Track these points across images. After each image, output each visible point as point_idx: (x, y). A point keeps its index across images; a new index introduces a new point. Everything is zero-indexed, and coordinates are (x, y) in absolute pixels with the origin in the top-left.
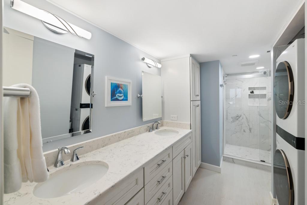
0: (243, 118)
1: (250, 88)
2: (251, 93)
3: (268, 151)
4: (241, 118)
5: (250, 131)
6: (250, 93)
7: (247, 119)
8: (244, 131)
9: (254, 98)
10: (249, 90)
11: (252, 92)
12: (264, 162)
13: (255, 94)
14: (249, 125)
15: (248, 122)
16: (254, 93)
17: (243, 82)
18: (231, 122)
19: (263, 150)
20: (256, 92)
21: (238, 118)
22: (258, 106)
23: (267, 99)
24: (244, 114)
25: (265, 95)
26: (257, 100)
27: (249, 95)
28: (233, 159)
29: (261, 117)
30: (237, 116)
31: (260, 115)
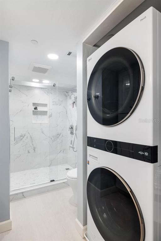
0: (27, 138)
1: (34, 104)
3: (49, 166)
4: (25, 137)
5: (34, 150)
6: (34, 110)
7: (31, 137)
8: (29, 152)
10: (33, 106)
11: (36, 108)
12: (53, 181)
13: (38, 110)
14: (33, 144)
15: (32, 142)
17: (27, 96)
18: (14, 144)
19: (45, 167)
20: (39, 109)
21: (22, 137)
22: (41, 123)
23: (48, 116)
24: (29, 133)
25: (46, 112)
27: (33, 111)
28: (22, 193)
29: (43, 134)
30: (21, 136)
31: (43, 132)
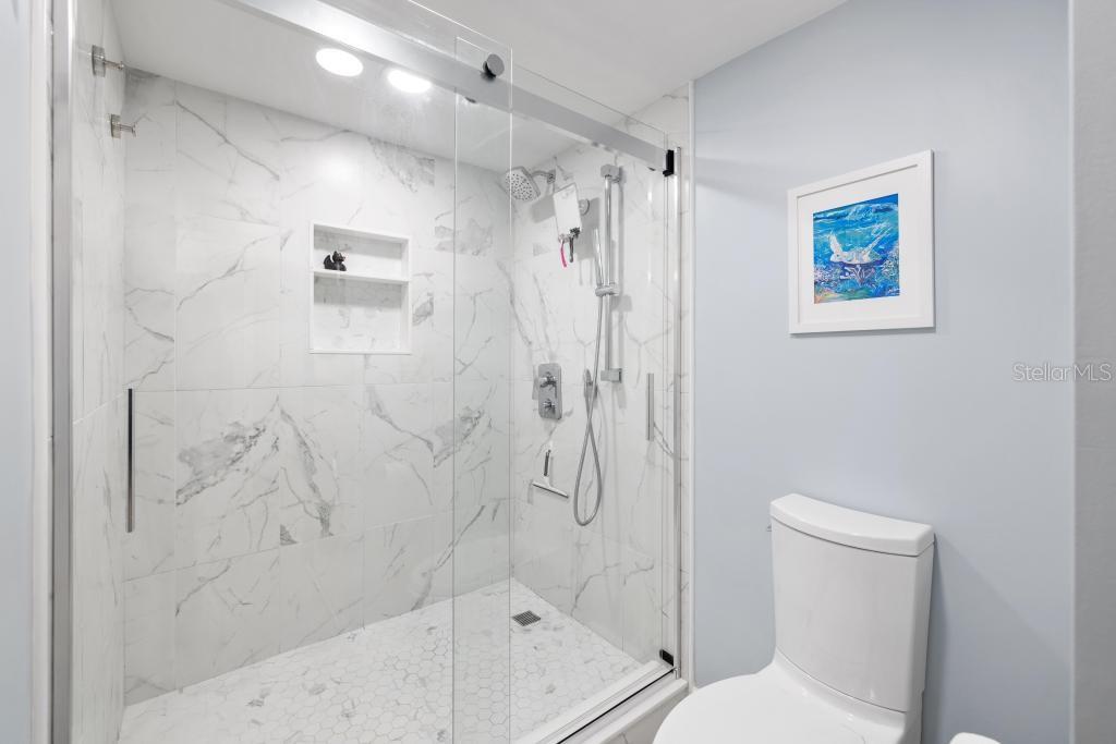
0: (275, 446)
1: (322, 235)
2: (329, 264)
4: (264, 443)
5: (325, 522)
6: (321, 270)
7: (303, 443)
8: (286, 538)
9: (342, 301)
10: (317, 246)
11: (334, 262)
13: (347, 274)
14: (314, 488)
15: (310, 469)
16: (343, 269)
17: (277, 179)
20: (359, 266)
21: (239, 447)
22: (366, 356)
23: (411, 311)
24: (286, 416)
25: (400, 287)
26: (357, 313)
27: (317, 279)
29: (383, 417)
30: (233, 439)
31: (377, 409)
